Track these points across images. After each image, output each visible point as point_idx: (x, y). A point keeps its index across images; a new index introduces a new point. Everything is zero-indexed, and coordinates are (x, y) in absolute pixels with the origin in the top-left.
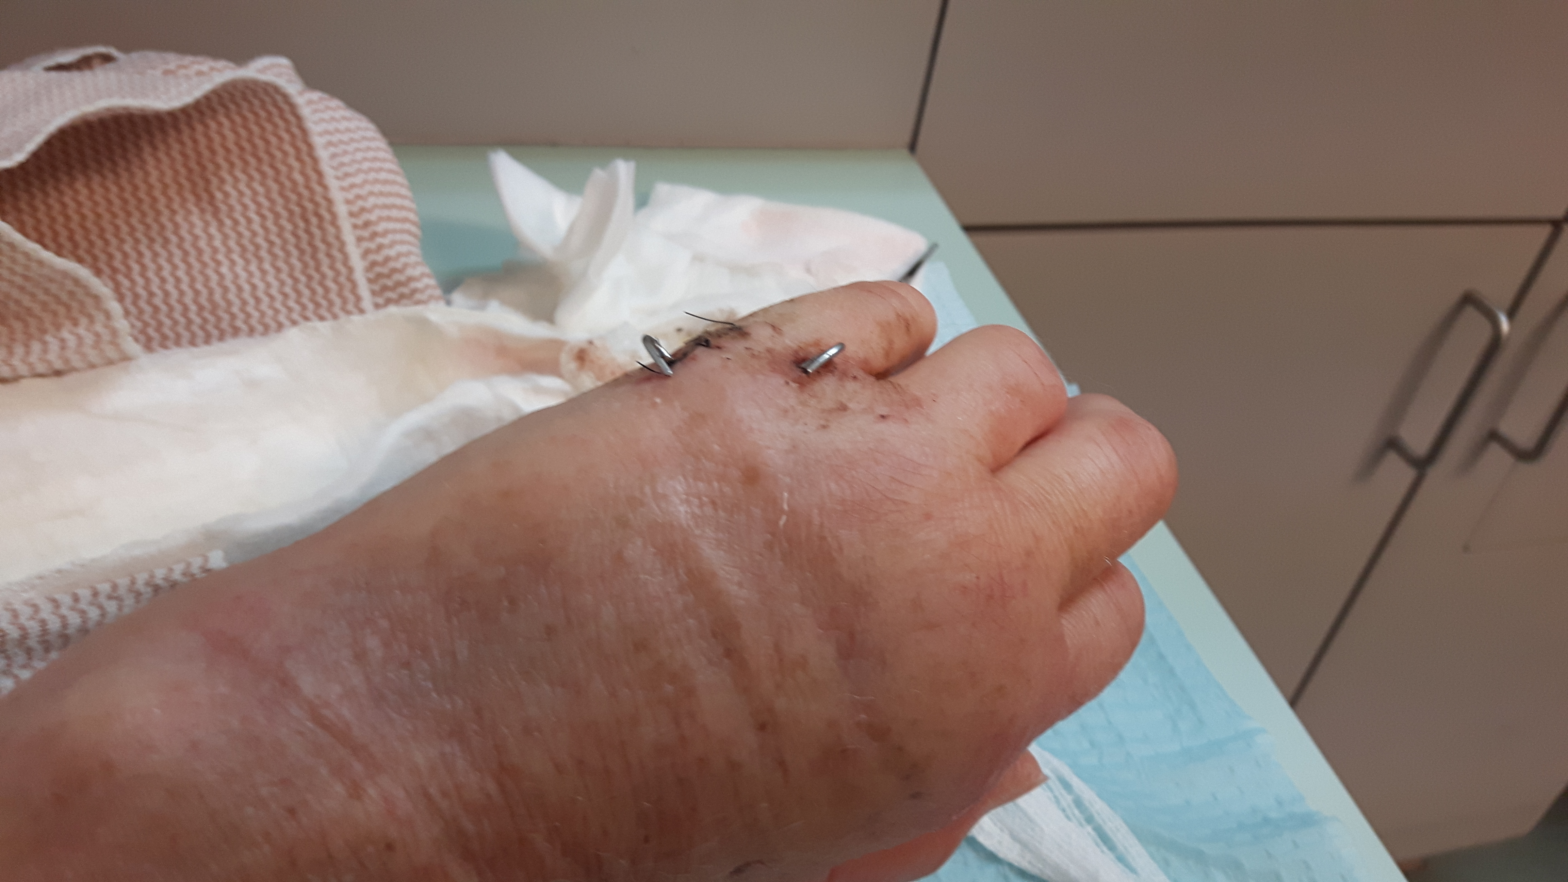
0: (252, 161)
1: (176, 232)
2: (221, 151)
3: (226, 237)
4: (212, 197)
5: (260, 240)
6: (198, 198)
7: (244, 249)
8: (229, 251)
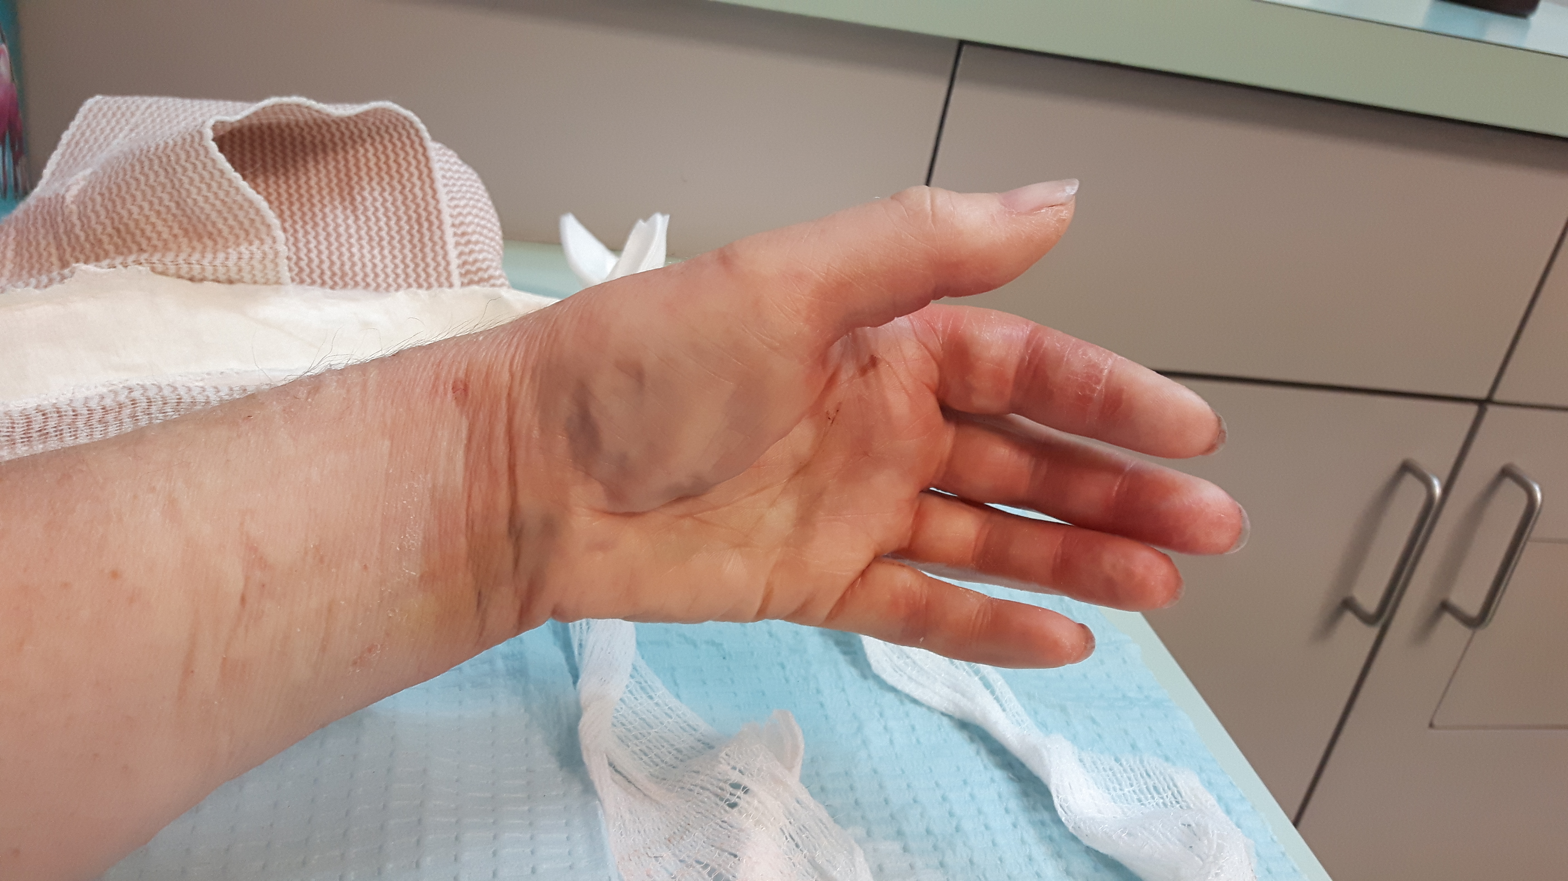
0: (387, 178)
1: (324, 218)
2: (364, 170)
3: (359, 228)
4: (353, 199)
5: (383, 234)
6: (343, 200)
7: (371, 239)
8: (360, 238)
